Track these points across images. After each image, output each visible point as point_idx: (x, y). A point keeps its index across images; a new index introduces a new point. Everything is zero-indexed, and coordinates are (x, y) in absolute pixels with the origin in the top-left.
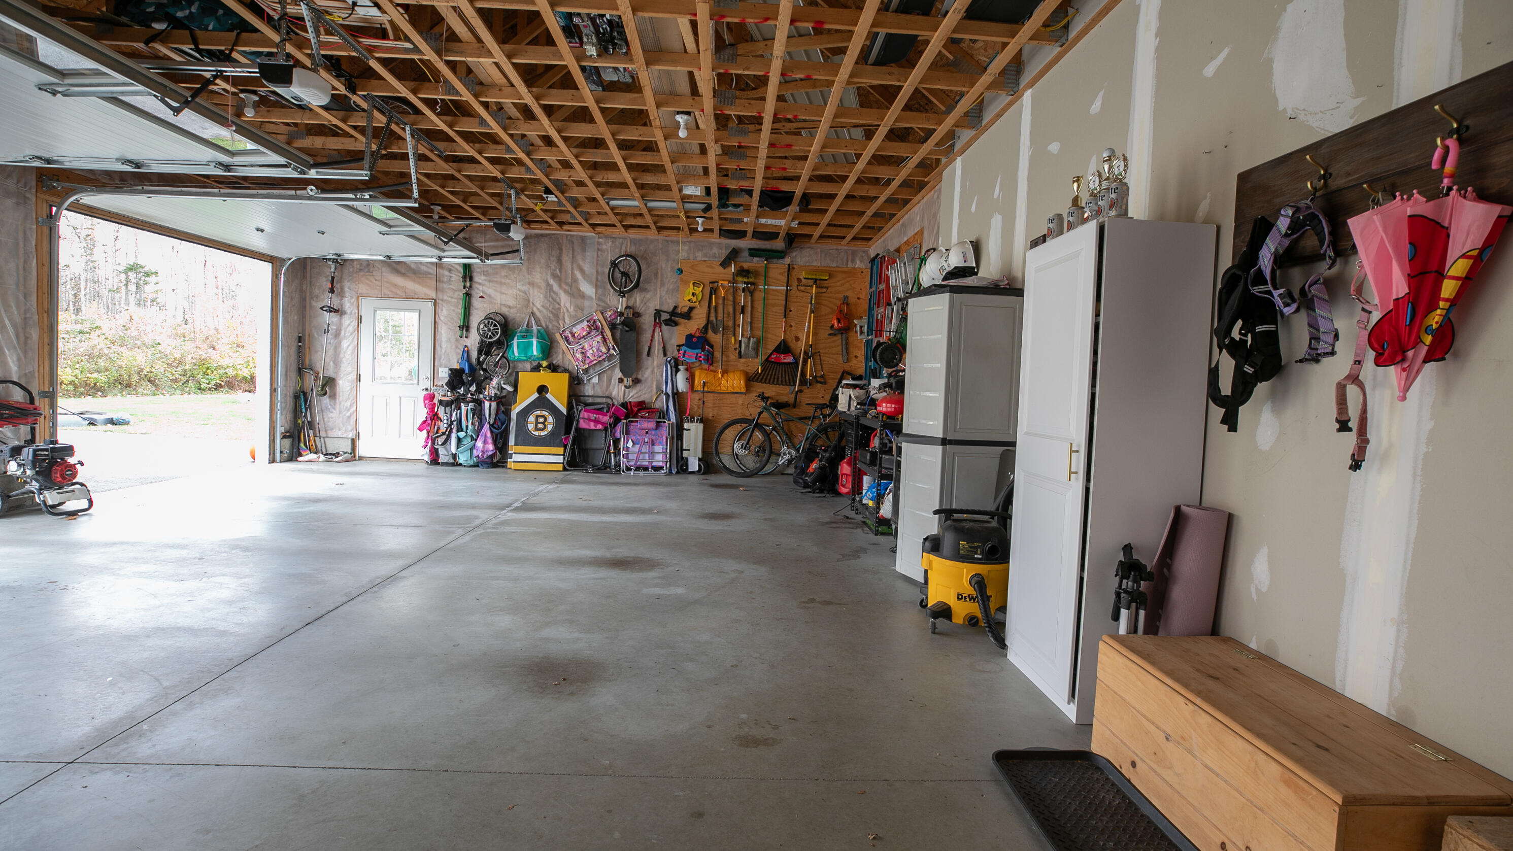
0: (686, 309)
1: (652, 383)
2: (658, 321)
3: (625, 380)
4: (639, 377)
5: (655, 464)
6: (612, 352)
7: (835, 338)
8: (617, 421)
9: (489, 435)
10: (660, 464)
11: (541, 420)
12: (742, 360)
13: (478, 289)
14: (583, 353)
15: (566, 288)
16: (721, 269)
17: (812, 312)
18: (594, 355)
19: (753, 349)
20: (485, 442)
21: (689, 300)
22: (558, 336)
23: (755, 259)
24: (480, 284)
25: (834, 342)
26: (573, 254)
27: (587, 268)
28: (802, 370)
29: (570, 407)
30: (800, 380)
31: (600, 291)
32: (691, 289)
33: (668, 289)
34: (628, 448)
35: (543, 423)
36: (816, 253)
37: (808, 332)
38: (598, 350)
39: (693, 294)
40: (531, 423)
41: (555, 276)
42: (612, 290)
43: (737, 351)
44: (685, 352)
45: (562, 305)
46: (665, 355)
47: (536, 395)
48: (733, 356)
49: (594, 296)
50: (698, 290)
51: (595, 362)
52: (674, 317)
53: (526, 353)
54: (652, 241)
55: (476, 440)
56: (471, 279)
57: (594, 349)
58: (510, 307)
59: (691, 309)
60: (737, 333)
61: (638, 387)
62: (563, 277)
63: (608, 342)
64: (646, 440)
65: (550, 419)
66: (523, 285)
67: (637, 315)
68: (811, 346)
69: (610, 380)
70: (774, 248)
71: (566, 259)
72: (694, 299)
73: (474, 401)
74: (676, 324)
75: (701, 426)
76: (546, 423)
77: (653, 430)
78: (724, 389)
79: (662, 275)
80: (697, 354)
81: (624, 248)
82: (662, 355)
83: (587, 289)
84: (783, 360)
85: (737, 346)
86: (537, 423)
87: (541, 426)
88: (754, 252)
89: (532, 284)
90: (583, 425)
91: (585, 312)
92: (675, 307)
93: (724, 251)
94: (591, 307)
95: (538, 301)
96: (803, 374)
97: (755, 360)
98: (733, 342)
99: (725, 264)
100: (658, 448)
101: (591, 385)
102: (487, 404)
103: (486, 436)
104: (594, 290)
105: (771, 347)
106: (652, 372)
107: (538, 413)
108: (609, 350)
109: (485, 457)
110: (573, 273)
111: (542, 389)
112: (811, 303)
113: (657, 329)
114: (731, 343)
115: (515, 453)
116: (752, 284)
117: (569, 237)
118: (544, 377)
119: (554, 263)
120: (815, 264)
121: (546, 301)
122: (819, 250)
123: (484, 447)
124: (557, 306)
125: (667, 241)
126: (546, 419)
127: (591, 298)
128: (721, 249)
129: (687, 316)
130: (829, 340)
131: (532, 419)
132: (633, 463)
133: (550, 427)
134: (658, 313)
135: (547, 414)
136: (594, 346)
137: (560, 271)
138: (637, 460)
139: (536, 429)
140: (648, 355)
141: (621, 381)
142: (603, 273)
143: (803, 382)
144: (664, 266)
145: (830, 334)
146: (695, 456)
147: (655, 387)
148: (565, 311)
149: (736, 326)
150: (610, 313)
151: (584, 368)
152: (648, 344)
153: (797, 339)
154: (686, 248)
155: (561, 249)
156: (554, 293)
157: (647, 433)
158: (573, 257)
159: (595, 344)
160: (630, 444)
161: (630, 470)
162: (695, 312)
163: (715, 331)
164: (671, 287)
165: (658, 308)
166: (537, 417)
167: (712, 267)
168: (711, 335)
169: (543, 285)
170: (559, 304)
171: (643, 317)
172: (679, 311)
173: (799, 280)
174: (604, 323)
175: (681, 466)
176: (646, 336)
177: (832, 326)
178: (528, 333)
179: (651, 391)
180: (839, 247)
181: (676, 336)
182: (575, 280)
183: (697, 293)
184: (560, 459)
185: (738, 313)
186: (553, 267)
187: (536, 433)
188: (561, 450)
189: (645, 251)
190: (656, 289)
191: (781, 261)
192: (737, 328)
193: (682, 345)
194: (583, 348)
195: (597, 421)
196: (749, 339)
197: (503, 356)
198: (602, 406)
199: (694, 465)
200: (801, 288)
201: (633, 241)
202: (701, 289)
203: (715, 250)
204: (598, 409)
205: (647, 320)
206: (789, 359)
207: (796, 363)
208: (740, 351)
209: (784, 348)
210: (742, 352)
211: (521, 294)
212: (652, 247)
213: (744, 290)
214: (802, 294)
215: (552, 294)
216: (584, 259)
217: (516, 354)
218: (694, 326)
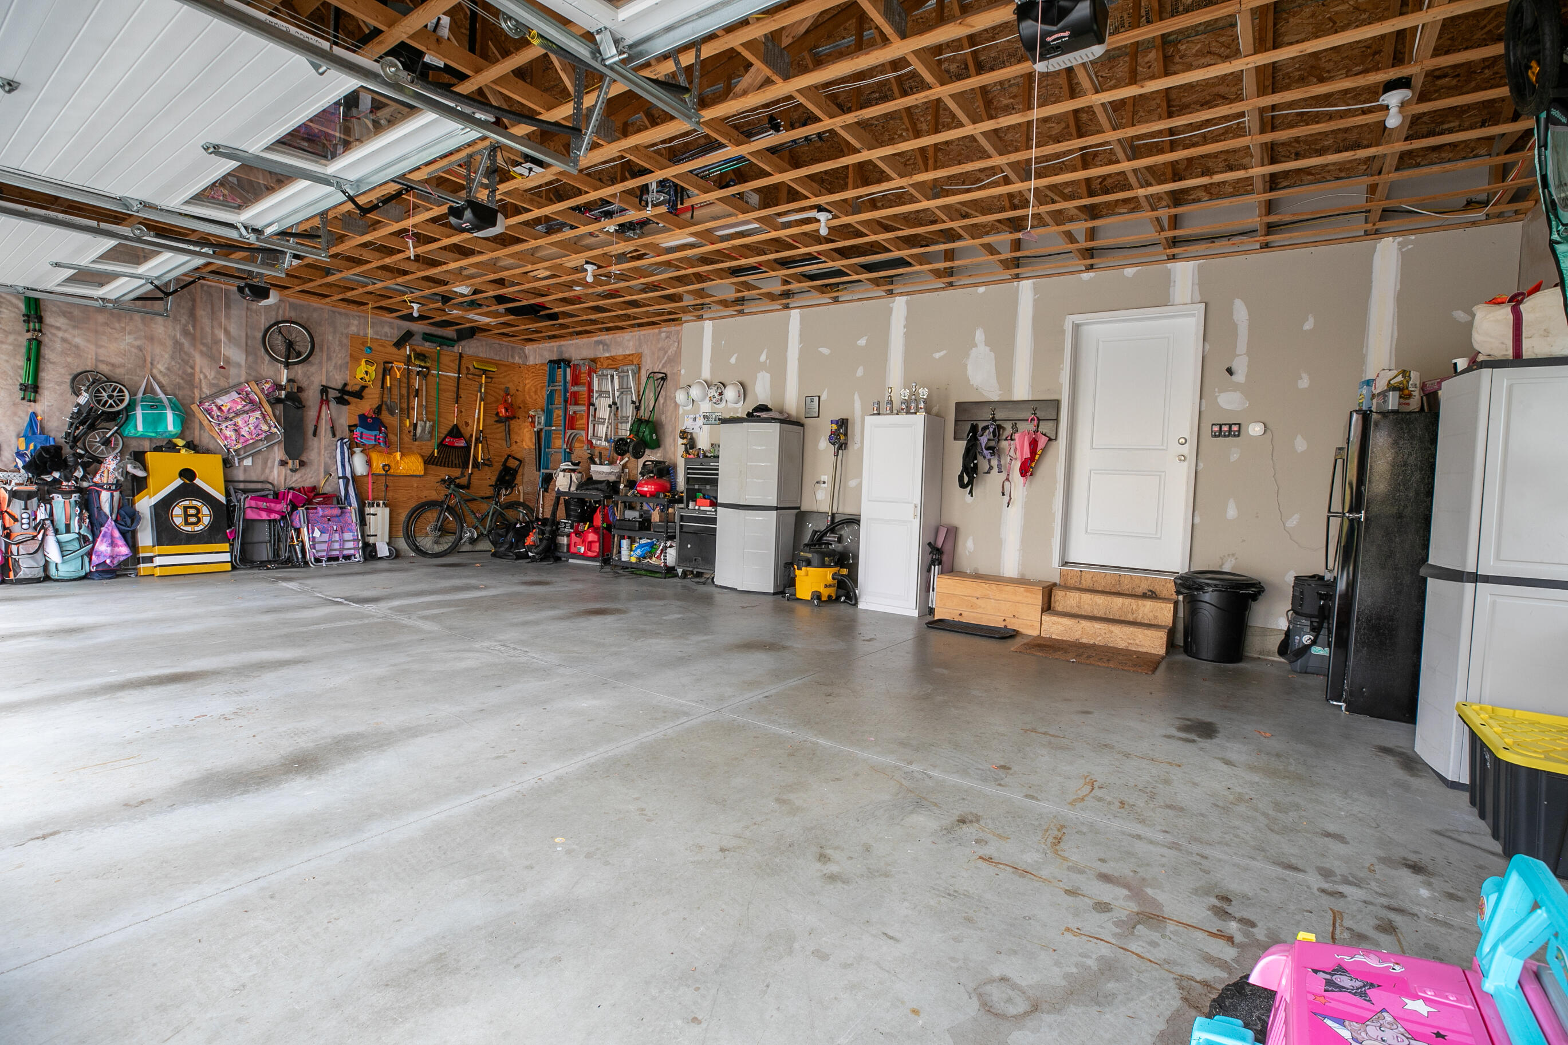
0: (357, 388)
1: (319, 465)
2: (324, 398)
3: (290, 462)
4: (304, 459)
5: (346, 552)
6: (275, 430)
7: (499, 425)
8: (294, 508)
9: (117, 534)
10: (352, 552)
11: (192, 512)
12: (417, 443)
13: (54, 335)
14: (236, 430)
15: (204, 349)
16: (394, 350)
17: (482, 399)
18: (250, 433)
19: (429, 432)
20: (113, 544)
21: (361, 379)
22: (194, 407)
23: (427, 344)
24: (59, 329)
25: (498, 428)
26: (212, 309)
27: (233, 329)
28: (474, 456)
29: (228, 494)
30: (473, 465)
31: (250, 359)
32: (363, 367)
33: (336, 364)
34: (314, 538)
35: (196, 515)
36: (482, 345)
37: (479, 419)
38: (256, 427)
39: (367, 373)
40: (178, 516)
41: (185, 333)
42: (267, 358)
43: (412, 434)
44: (362, 433)
45: (197, 369)
46: (334, 435)
47: (179, 482)
48: (407, 439)
49: (243, 363)
50: (372, 369)
51: (251, 441)
52: (345, 395)
53: (156, 428)
54: (315, 309)
55: (94, 542)
56: (40, 319)
57: (250, 426)
58: (113, 365)
59: (364, 388)
60: (411, 416)
61: (303, 471)
62: (198, 335)
63: (268, 418)
64: (335, 528)
65: (205, 510)
66: (136, 339)
67: (300, 389)
68: (481, 431)
69: (265, 463)
70: (445, 335)
71: (202, 313)
72: (367, 378)
73: (79, 490)
74: (347, 403)
75: (387, 510)
76: (200, 515)
77: (337, 516)
78: (404, 473)
79: (328, 348)
80: (376, 436)
81: (281, 312)
82: (331, 435)
83: (235, 354)
84: (456, 444)
85: (412, 429)
86: (186, 516)
87: (193, 520)
88: (428, 337)
89: (151, 339)
90: (251, 515)
91: (230, 380)
92: (345, 385)
93: (396, 332)
94: (238, 374)
95: (162, 363)
96: (475, 458)
97: (429, 443)
98: (408, 424)
99: (399, 344)
100: (348, 536)
101: (242, 468)
102: (105, 496)
103: (112, 536)
104: (244, 357)
105: (444, 431)
106: (319, 453)
107: (186, 503)
108: (270, 427)
109: (116, 562)
110: (213, 333)
111: (187, 474)
112: (481, 392)
113: (324, 407)
114: (405, 426)
115: (159, 555)
116: (427, 368)
117: (205, 288)
118: (185, 459)
119: (186, 317)
120: (481, 355)
121: (173, 363)
122: (484, 343)
123: (112, 551)
124: (190, 370)
125: (334, 312)
126: (198, 511)
127: (239, 365)
128: (393, 328)
129: (359, 394)
130: (494, 427)
131: (178, 511)
132: (324, 554)
133: (206, 520)
134: (325, 390)
135: (200, 504)
136: (250, 424)
137: (194, 327)
138: (329, 549)
139: (187, 523)
140: (315, 434)
141: (283, 463)
142: (254, 338)
143: (476, 465)
144: (330, 338)
145: (496, 421)
146: (382, 541)
147: (322, 470)
148: (202, 377)
149: (410, 408)
150: (268, 386)
151: (236, 448)
152: (314, 423)
153: (467, 424)
154: (356, 322)
155: (194, 301)
156: (185, 353)
157: (329, 520)
158: (213, 312)
159: (252, 420)
160: (317, 533)
161: (321, 561)
162: (367, 391)
163: (392, 413)
164: (339, 362)
165: (324, 383)
166: (186, 508)
167: (384, 347)
168: (385, 417)
169: (169, 343)
170: (193, 368)
171: (307, 392)
172: (349, 388)
173: (468, 368)
174: (262, 396)
175: (369, 552)
176: (312, 414)
177: (497, 414)
178: (155, 404)
179: (318, 474)
180: (501, 342)
181: (345, 416)
182: (217, 342)
183: (370, 371)
184: (227, 557)
185: (412, 397)
186: (183, 321)
187: (188, 528)
188: (226, 547)
189: (308, 319)
190: (321, 363)
191: (450, 348)
192: (411, 411)
193: (356, 426)
194: (235, 425)
195: (269, 511)
196: (425, 423)
197: (116, 432)
198: (267, 492)
199: (383, 550)
200: (470, 376)
201: (293, 307)
202: (374, 368)
203: (387, 329)
204: (263, 496)
205: (312, 396)
206: (461, 443)
207: (468, 448)
208: (415, 435)
209: (455, 432)
210: (418, 435)
211: (133, 350)
212: (315, 315)
213: (418, 373)
214: (470, 382)
215: (183, 355)
216: (228, 317)
217: (140, 428)
218: (367, 406)
